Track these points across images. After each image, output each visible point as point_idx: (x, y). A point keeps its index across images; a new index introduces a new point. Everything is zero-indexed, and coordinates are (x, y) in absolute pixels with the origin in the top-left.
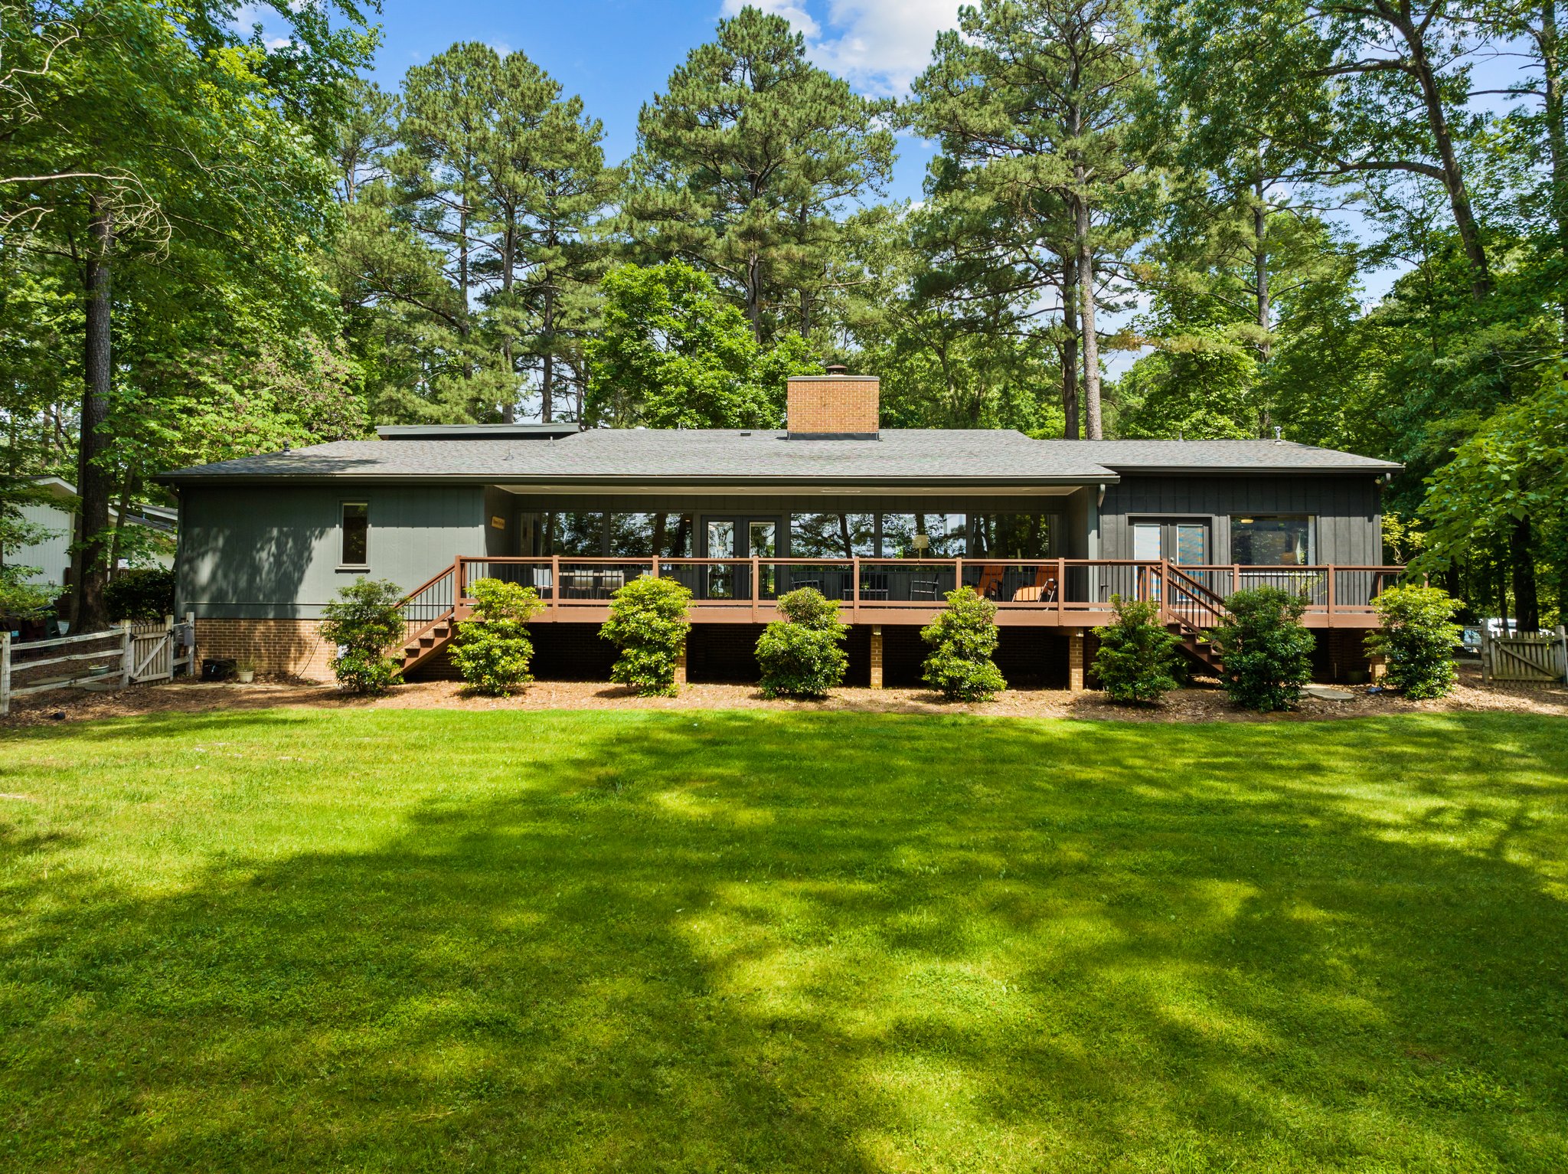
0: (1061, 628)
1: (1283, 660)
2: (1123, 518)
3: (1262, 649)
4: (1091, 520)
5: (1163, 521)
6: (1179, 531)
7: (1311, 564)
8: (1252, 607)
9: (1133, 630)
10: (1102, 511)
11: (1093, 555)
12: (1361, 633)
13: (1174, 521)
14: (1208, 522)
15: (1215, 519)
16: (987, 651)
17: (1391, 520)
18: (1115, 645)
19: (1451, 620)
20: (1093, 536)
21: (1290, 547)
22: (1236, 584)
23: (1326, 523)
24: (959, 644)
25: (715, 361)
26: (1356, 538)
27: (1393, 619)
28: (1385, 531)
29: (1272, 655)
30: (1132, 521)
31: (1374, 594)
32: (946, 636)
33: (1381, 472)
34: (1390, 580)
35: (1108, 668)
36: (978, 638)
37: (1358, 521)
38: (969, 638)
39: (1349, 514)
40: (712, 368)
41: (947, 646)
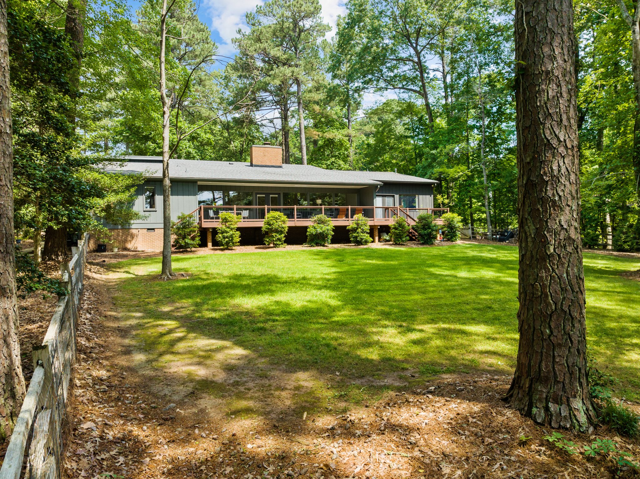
4: (374, 196)
5: (383, 196)
6: (386, 199)
9: (401, 225)
11: (375, 206)
13: (385, 196)
14: (393, 196)
15: (395, 195)
16: (368, 231)
19: (460, 221)
23: (421, 196)
24: (362, 230)
26: (428, 201)
33: (434, 183)
36: (366, 228)
37: (428, 196)
39: (426, 195)
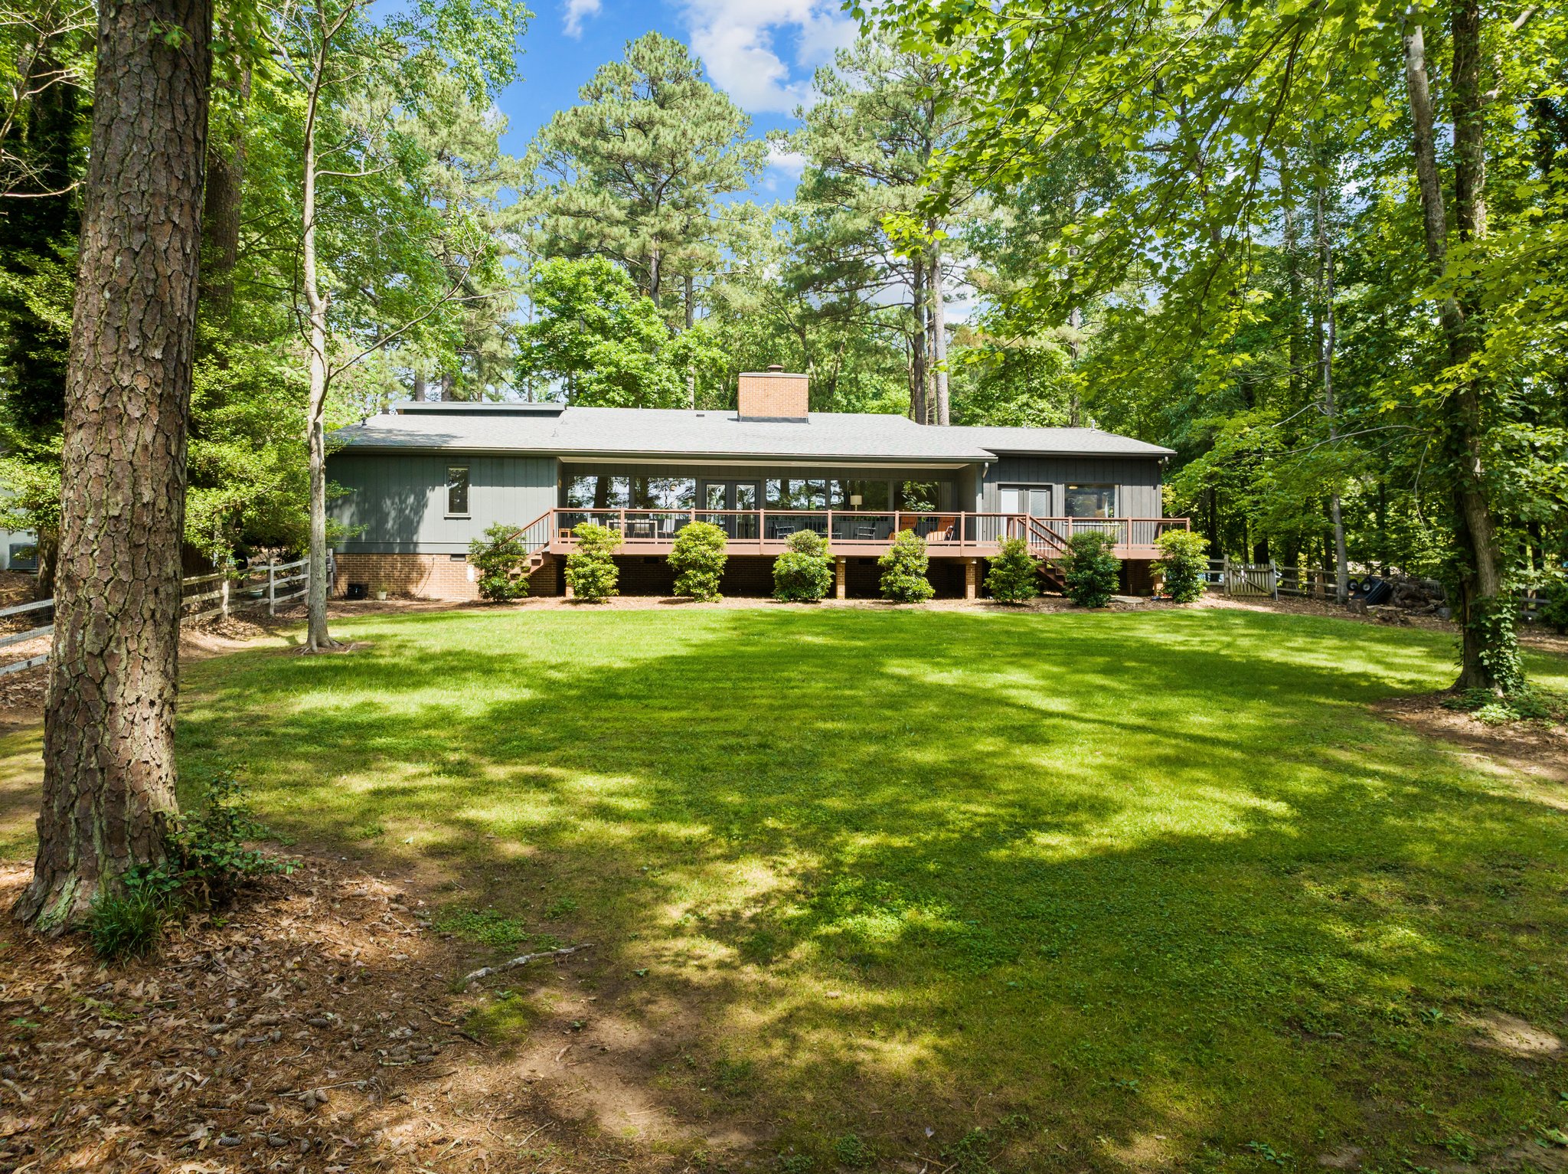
0: (962, 558)
1: (1102, 575)
2: (994, 485)
3: (1090, 568)
4: (978, 487)
5: (1021, 487)
6: (1031, 494)
7: (1116, 517)
8: (1083, 543)
9: (1013, 558)
10: (983, 481)
11: (979, 511)
12: (1149, 562)
13: (1027, 488)
14: (1050, 488)
15: (1055, 486)
16: (923, 571)
17: (1168, 489)
18: (1000, 567)
19: (1203, 552)
20: (979, 497)
21: (1100, 507)
22: (1070, 530)
23: (1126, 490)
24: (906, 567)
25: (636, 345)
26: (1146, 499)
27: (1168, 552)
28: (1164, 495)
29: (1096, 572)
30: (1000, 487)
31: (1156, 536)
32: (897, 561)
33: (1162, 456)
34: (1166, 528)
35: (996, 581)
36: (918, 563)
37: (1147, 489)
38: (913, 563)
39: (1141, 485)
40: (634, 351)
41: (899, 568)
